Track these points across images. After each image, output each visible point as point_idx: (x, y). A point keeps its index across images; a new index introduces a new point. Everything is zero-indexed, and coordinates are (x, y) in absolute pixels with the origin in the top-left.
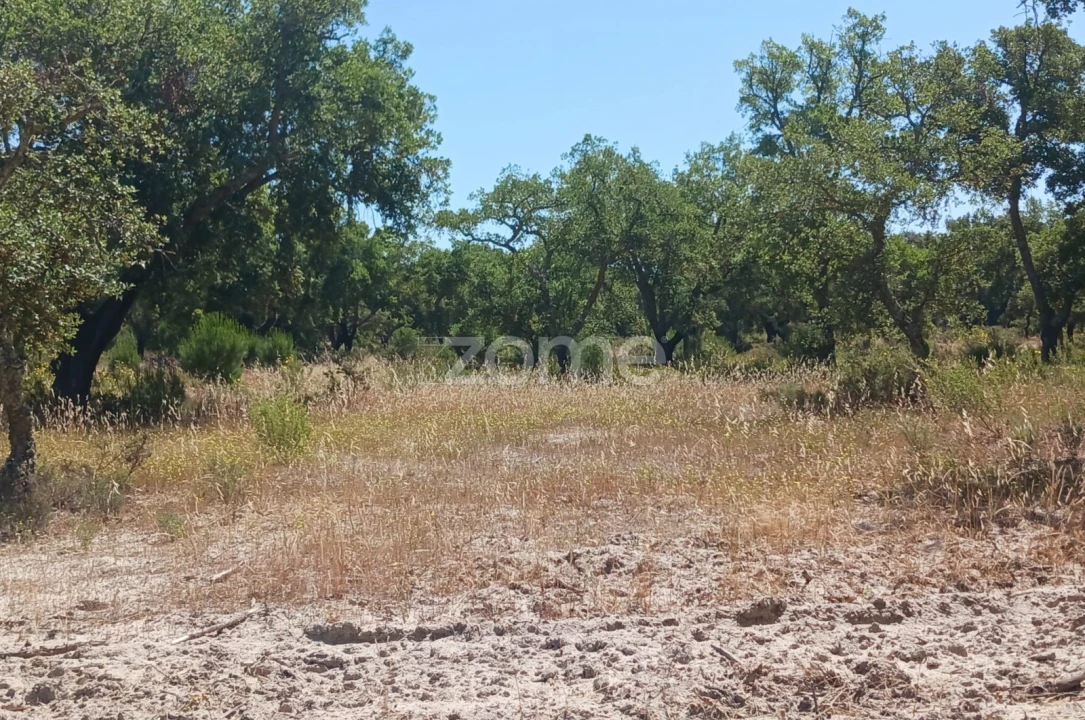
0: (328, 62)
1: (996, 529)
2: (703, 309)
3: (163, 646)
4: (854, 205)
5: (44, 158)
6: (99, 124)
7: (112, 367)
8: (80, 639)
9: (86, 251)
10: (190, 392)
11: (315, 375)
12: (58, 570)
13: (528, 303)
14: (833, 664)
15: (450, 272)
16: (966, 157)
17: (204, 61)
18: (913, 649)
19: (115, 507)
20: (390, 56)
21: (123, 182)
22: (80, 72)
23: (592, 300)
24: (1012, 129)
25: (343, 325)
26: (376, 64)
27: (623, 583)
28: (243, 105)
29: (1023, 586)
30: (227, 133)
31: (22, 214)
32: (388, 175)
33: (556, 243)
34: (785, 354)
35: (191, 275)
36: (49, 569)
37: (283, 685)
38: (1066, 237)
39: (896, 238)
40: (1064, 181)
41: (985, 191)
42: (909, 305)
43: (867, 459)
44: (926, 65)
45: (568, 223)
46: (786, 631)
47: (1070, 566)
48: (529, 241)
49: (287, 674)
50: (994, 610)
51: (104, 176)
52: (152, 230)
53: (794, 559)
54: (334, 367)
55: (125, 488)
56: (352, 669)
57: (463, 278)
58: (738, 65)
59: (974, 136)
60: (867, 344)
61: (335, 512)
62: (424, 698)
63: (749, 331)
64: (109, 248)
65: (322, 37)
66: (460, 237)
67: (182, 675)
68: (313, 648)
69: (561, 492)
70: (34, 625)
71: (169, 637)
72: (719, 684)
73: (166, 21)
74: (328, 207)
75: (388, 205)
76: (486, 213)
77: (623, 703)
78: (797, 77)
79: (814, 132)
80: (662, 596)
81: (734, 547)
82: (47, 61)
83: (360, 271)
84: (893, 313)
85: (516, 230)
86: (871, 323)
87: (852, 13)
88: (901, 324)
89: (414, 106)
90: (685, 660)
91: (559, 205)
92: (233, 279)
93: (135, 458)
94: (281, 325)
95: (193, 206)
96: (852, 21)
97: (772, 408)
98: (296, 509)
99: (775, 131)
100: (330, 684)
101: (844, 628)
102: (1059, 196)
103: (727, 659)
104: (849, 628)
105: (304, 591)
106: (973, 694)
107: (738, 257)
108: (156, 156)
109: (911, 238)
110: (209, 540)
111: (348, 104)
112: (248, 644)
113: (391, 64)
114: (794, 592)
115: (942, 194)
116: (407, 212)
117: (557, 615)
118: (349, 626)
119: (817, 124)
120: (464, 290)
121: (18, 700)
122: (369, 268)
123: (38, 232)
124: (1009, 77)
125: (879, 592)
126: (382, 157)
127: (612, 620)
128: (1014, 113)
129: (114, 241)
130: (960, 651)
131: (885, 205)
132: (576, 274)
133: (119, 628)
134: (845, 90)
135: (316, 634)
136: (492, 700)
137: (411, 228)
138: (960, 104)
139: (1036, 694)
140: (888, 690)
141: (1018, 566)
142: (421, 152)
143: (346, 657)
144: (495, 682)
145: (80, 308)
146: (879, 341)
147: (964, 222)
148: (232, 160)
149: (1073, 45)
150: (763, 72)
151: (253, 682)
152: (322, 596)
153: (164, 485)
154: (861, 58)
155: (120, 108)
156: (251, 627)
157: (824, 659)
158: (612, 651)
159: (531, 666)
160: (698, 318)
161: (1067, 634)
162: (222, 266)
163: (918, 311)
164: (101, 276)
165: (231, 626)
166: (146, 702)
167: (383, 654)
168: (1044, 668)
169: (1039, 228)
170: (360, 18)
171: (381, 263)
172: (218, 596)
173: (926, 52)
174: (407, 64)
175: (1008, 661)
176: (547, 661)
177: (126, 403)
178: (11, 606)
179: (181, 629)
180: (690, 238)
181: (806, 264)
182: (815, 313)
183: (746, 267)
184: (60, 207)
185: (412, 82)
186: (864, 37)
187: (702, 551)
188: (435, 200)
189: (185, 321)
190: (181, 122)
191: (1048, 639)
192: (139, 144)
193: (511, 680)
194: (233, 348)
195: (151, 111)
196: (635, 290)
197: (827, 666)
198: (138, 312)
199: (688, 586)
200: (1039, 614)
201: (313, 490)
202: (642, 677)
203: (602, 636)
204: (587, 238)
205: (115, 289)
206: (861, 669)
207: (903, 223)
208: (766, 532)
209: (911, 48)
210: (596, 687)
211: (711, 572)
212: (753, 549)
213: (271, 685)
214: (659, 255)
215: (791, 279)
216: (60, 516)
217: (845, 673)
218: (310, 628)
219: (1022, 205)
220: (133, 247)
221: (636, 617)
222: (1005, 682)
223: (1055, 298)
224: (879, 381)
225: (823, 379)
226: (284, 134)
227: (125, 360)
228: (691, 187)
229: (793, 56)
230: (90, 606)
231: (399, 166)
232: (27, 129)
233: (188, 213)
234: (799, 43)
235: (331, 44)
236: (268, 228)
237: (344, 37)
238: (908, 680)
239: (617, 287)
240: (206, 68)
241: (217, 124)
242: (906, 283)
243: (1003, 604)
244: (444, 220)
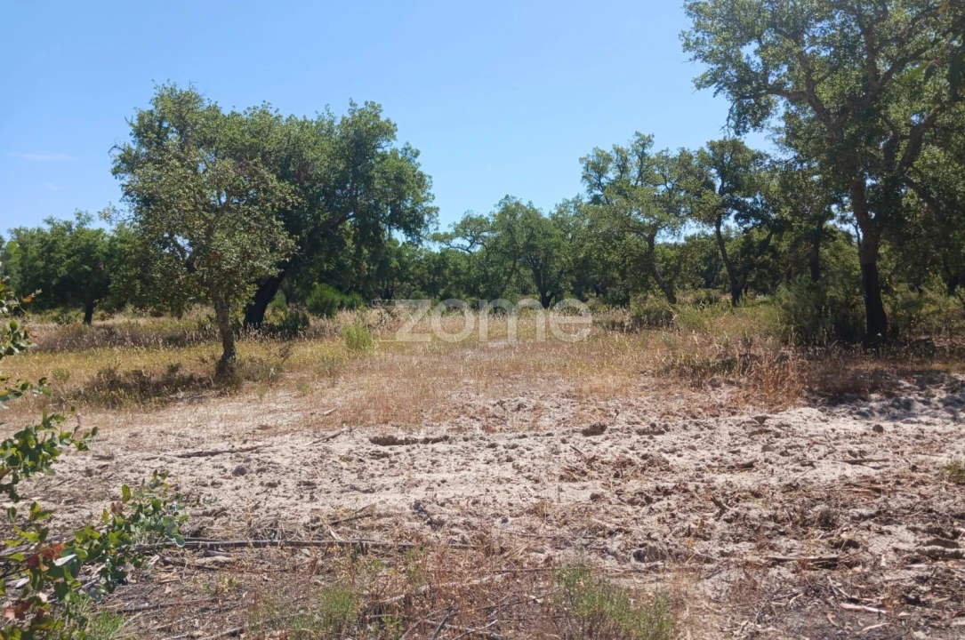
0: (378, 159)
1: (710, 388)
2: (565, 281)
3: (300, 447)
4: (639, 229)
5: (238, 208)
6: (265, 191)
7: (273, 311)
8: (259, 444)
9: (259, 253)
10: (312, 323)
11: (373, 315)
12: (248, 410)
13: (478, 279)
14: (630, 455)
15: (439, 263)
16: (694, 205)
17: (317, 159)
18: (670, 447)
19: (274, 379)
20: (409, 156)
21: (277, 219)
22: (256, 165)
23: (510, 277)
24: (717, 191)
25: (387, 290)
26: (402, 160)
27: (526, 415)
28: (336, 180)
29: (724, 416)
30: (329, 195)
31: (227, 235)
32: (410, 215)
33: (491, 248)
34: (605, 303)
35: (311, 265)
36: (244, 410)
37: (360, 466)
38: (744, 244)
39: (659, 245)
40: (743, 217)
41: (704, 222)
42: (667, 278)
43: (646, 354)
44: (675, 159)
45: (497, 239)
46: (607, 439)
47: (747, 406)
48: (478, 248)
49: (361, 460)
50: (710, 428)
51: (268, 216)
52: (291, 243)
53: (611, 403)
54: (383, 311)
55: (279, 369)
56: (393, 458)
57: (446, 266)
58: (581, 160)
59: (698, 195)
60: (645, 298)
61: (384, 381)
62: (429, 472)
63: (587, 292)
64: (271, 252)
65: (375, 147)
66: (444, 246)
67: (309, 461)
68: (374, 448)
69: (494, 371)
70: (236, 438)
71: (303, 443)
72: (574, 465)
73: (298, 139)
74: (378, 231)
75: (408, 230)
76: (457, 234)
77: (527, 474)
78: (611, 165)
79: (619, 193)
80: (545, 422)
81: (581, 398)
82: (239, 159)
83: (395, 263)
84: (658, 283)
85: (472, 242)
86: (648, 288)
87: (637, 134)
88: (662, 287)
89: (421, 181)
90: (557, 453)
91: (493, 230)
92: (332, 267)
93: (285, 354)
94: (356, 290)
95: (313, 230)
96: (637, 138)
97: (599, 330)
98: (364, 380)
99: (599, 193)
100: (382, 466)
101: (635, 437)
102: (740, 224)
103: (578, 452)
104: (638, 437)
105: (369, 420)
106: (700, 469)
107: (582, 255)
108: (293, 207)
109: (667, 246)
110: (322, 395)
111: (388, 180)
112: (342, 446)
113: (409, 160)
114: (611, 420)
115: (683, 223)
116: (418, 234)
117: (494, 431)
118: (392, 437)
119: (620, 188)
120: (447, 272)
121: (229, 474)
122: (399, 261)
123: (236, 244)
124: (715, 165)
125: (653, 419)
126: (406, 208)
127: (521, 433)
128: (718, 183)
129: (273, 248)
130: (693, 448)
131: (654, 229)
132: (501, 264)
133: (278, 438)
134: (634, 172)
135: (376, 441)
136: (463, 473)
137: (420, 241)
138: (691, 179)
139: (731, 469)
140: (658, 468)
141: (722, 407)
142: (424, 204)
143: (390, 452)
144: (464, 464)
145: (257, 282)
146: (651, 296)
147: (693, 237)
148: (331, 208)
149: (747, 150)
150: (593, 163)
151: (344, 465)
152: (378, 422)
153: (300, 368)
154: (642, 156)
155: (275, 183)
156: (343, 438)
157: (626, 452)
158: (521, 449)
159: (481, 456)
160: (562, 285)
161: (746, 440)
162: (327, 261)
163: (671, 281)
164: (266, 265)
165: (333, 437)
166: (292, 474)
167: (408, 450)
168: (735, 456)
169: (731, 240)
170: (394, 137)
171: (405, 259)
172: (327, 422)
173: (674, 153)
174: (417, 160)
175: (717, 453)
176: (490, 454)
177: (280, 328)
178: (225, 428)
179: (308, 439)
180: (558, 246)
181: (615, 257)
182: (620, 283)
183: (585, 260)
184: (246, 232)
185: (420, 169)
186: (643, 146)
187: (565, 400)
188: (432, 228)
189: (309, 288)
190: (306, 189)
191: (737, 442)
192: (285, 200)
193: (472, 463)
194: (333, 301)
195: (291, 184)
196: (531, 272)
197: (628, 456)
198: (286, 283)
199: (558, 417)
200: (732, 430)
201: (373, 370)
202: (536, 461)
203: (516, 441)
204: (507, 246)
205: (274, 272)
206: (644, 457)
207: (663, 238)
208: (596, 390)
209: (667, 150)
210: (514, 466)
211: (569, 410)
212: (590, 398)
213: (353, 466)
214: (543, 254)
215: (608, 266)
216: (247, 384)
217: (637, 459)
218: (372, 437)
219: (722, 229)
220: (282, 252)
221: (533, 432)
222: (716, 464)
223: (739, 274)
224: (652, 315)
225: (624, 316)
226: (357, 195)
227: (280, 307)
228: (558, 221)
229: (608, 155)
230: (263, 428)
231: (414, 211)
232: (229, 194)
233: (310, 235)
234: (612, 149)
235: (380, 150)
236: (349, 242)
237: (386, 147)
238: (668, 462)
239: (522, 270)
240: (318, 163)
241: (324, 191)
242: (665, 268)
243: (714, 425)
244: (436, 238)
